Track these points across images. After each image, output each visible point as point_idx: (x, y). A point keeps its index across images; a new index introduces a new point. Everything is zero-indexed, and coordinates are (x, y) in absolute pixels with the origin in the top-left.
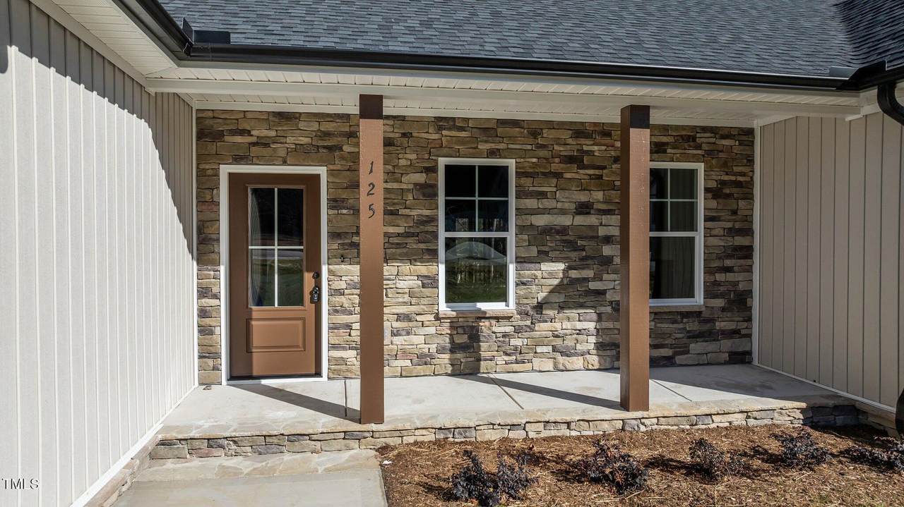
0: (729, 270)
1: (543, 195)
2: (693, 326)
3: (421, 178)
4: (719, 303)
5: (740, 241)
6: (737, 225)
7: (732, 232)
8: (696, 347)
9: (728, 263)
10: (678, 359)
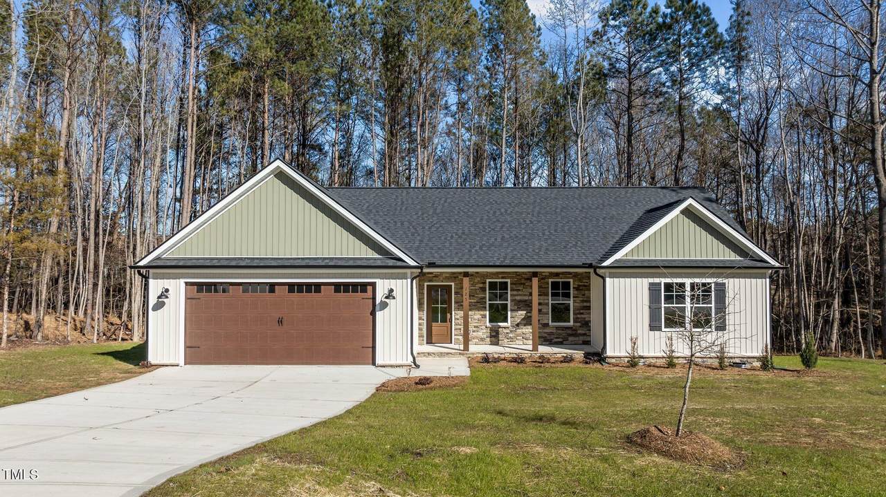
0: (582, 314)
1: (519, 290)
2: (570, 332)
3: (481, 285)
4: (579, 324)
5: (585, 304)
6: (585, 299)
7: (583, 301)
8: (571, 339)
9: (581, 311)
10: (565, 342)
